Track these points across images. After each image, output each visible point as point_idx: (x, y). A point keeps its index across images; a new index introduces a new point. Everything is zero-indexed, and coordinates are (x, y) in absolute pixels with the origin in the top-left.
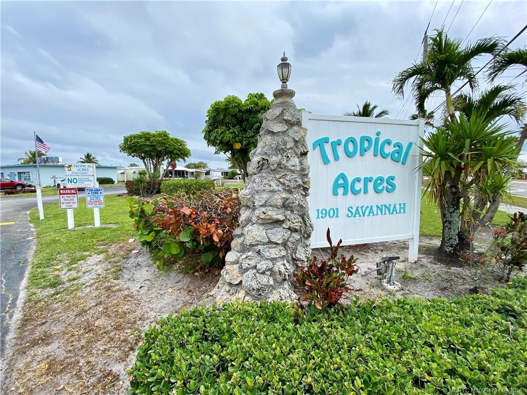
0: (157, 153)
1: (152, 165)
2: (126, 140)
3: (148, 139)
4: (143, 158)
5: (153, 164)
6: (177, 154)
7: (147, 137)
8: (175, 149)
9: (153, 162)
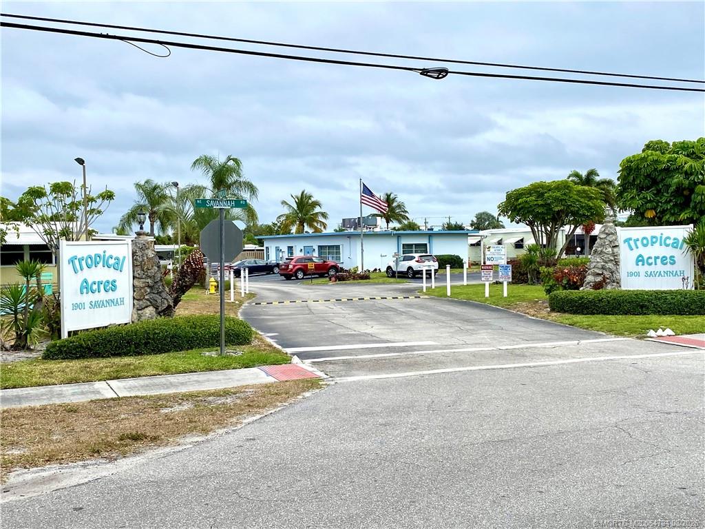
0: (553, 214)
1: (544, 235)
2: (509, 197)
3: (541, 195)
4: (531, 224)
5: (546, 234)
6: (584, 215)
7: (538, 190)
8: (582, 207)
9: (546, 229)
